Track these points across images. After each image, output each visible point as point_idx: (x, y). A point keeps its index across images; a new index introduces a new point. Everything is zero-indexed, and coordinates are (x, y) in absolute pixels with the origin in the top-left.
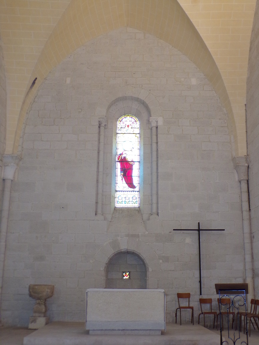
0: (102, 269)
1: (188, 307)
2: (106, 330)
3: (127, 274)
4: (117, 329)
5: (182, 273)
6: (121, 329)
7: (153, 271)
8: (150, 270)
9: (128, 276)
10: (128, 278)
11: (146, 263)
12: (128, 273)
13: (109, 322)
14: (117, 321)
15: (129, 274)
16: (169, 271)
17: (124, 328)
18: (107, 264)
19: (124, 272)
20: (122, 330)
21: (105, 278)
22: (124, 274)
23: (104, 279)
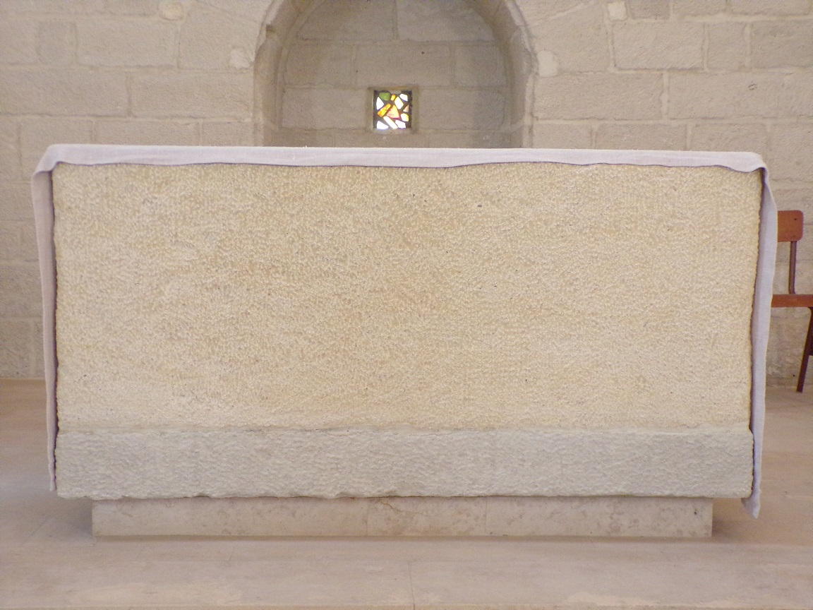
0: (242, 59)
1: (785, 296)
2: (233, 499)
3: (399, 104)
4: (331, 492)
5: (752, 87)
6: (369, 490)
7: (561, 72)
8: (546, 65)
9: (405, 117)
10: (403, 125)
11: (518, 21)
12: (405, 97)
13: (259, 430)
14: (328, 429)
15: (406, 104)
16: (666, 75)
17: (389, 487)
18: (270, 29)
19: (376, 94)
20: (371, 499)
21: (261, 119)
22: (379, 103)
23: (256, 125)
